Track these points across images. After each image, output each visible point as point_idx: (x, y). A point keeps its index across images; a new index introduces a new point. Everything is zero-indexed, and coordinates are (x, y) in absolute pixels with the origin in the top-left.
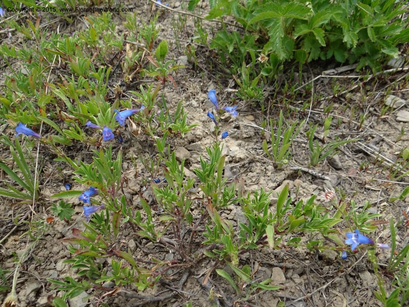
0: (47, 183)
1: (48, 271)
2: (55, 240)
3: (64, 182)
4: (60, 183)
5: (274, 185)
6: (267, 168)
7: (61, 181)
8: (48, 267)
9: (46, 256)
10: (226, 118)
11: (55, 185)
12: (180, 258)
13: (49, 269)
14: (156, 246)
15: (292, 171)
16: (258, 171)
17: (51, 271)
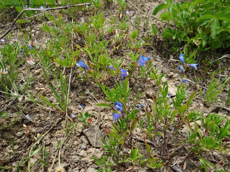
0: (71, 102)
1: (71, 156)
2: (75, 137)
3: (80, 103)
4: (78, 104)
5: (206, 115)
6: (200, 105)
7: (79, 102)
8: (71, 154)
9: (70, 146)
10: (171, 76)
11: (75, 104)
12: (160, 153)
13: (72, 155)
14: (142, 145)
15: (215, 108)
16: (195, 106)
17: (73, 156)
